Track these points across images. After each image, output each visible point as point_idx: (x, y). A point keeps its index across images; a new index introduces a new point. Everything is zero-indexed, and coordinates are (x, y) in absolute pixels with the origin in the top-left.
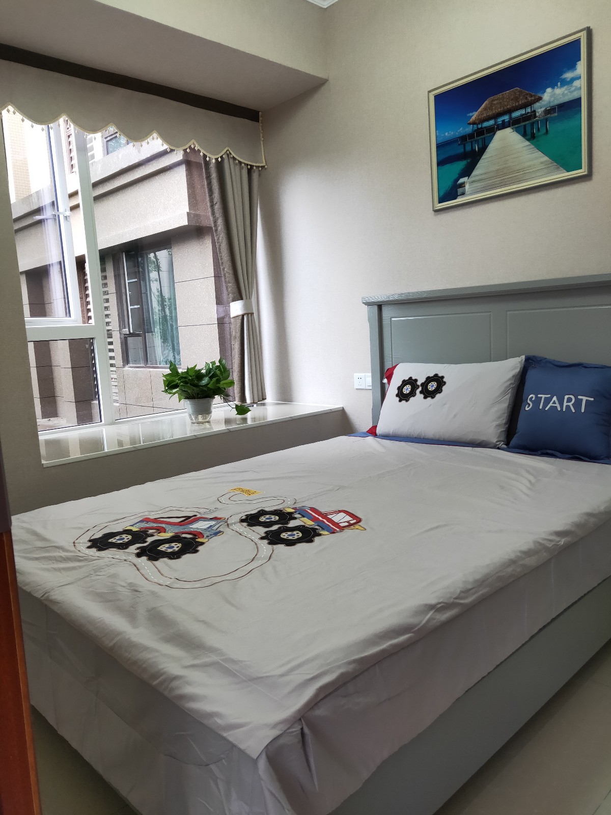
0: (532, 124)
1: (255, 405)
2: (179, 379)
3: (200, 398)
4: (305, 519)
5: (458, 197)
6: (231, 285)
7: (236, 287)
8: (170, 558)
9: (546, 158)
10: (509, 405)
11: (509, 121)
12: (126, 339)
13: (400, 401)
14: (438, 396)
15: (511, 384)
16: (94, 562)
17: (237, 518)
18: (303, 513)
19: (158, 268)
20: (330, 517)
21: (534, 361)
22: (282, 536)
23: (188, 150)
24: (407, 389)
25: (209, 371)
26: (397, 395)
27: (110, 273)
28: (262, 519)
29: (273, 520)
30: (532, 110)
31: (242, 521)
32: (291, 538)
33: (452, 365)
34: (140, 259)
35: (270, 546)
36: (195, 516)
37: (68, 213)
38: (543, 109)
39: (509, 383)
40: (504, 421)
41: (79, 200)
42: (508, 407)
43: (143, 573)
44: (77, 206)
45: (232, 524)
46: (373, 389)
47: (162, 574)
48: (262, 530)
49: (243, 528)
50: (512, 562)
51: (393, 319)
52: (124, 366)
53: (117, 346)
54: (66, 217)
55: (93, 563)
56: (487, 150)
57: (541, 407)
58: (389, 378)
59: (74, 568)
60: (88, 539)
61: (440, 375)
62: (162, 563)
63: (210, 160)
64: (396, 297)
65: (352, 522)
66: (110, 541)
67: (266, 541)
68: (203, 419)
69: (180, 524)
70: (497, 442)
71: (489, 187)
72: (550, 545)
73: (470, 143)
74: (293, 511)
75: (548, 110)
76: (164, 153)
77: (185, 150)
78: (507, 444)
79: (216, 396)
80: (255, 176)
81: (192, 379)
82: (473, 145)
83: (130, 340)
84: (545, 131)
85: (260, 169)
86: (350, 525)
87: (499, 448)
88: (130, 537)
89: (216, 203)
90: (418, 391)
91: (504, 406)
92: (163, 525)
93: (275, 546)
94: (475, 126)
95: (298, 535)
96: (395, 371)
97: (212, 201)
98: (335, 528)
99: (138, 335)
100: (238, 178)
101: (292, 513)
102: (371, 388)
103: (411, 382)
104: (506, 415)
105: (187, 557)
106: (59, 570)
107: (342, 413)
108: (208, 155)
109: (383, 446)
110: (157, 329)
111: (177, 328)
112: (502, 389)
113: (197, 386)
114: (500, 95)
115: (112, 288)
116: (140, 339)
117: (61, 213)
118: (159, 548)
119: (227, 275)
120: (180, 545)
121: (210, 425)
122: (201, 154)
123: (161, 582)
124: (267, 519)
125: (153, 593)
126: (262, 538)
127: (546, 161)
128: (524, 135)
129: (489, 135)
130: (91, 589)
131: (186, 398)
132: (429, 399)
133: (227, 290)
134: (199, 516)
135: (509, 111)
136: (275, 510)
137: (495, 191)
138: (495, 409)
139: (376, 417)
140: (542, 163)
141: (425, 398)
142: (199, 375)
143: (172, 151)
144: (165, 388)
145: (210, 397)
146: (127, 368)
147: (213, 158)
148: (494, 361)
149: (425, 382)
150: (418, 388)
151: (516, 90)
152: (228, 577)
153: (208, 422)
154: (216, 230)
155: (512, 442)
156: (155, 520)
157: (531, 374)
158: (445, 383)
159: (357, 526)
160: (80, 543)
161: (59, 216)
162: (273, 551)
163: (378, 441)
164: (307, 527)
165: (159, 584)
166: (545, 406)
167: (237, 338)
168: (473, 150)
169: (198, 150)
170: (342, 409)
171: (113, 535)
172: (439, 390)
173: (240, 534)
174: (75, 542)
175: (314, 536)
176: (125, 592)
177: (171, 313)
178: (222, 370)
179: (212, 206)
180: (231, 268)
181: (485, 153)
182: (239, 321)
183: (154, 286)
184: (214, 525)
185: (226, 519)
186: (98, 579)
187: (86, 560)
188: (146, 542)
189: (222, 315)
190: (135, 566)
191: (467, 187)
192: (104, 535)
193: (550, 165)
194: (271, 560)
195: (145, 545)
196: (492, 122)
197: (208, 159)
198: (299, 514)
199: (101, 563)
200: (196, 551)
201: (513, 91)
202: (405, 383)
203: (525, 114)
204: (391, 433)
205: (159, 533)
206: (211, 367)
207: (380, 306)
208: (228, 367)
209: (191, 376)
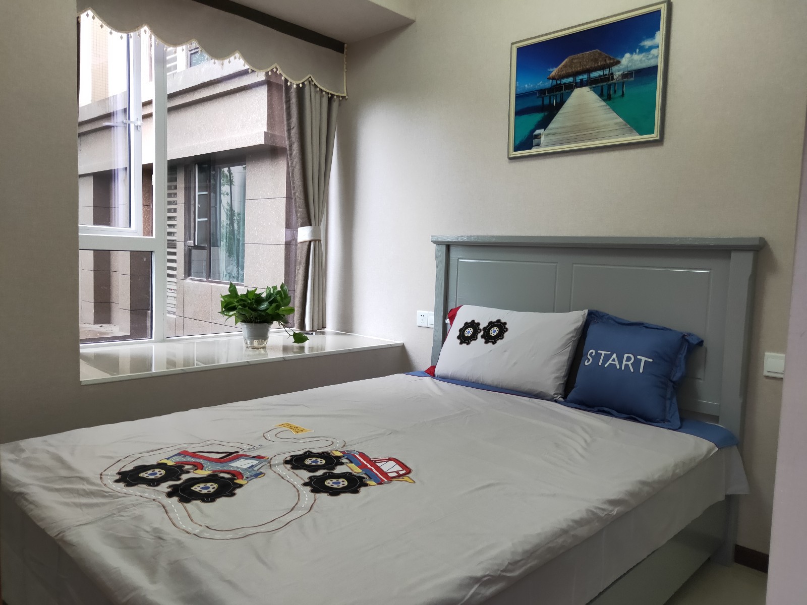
0: (609, 86)
1: (314, 333)
2: (238, 302)
3: (257, 323)
4: (352, 465)
5: (533, 147)
6: (301, 210)
7: (305, 212)
8: (204, 501)
9: (620, 120)
10: (569, 358)
11: (587, 81)
12: (190, 250)
13: (461, 343)
14: (499, 342)
15: (572, 337)
16: (120, 499)
17: (281, 459)
18: (352, 458)
19: (231, 182)
20: (379, 464)
21: (596, 316)
22: (326, 483)
23: (270, 73)
24: (469, 332)
25: (269, 296)
26: (458, 337)
27: (181, 184)
28: (308, 462)
29: (319, 463)
30: (610, 72)
31: (286, 462)
32: (335, 486)
33: (516, 312)
34: (213, 173)
35: (313, 494)
36: (237, 452)
37: (139, 123)
38: (621, 73)
39: (571, 335)
40: (563, 374)
41: (152, 109)
42: (568, 360)
43: (171, 517)
44: (150, 115)
45: (275, 465)
46: (435, 328)
47: (192, 520)
48: (305, 475)
49: (286, 471)
50: (564, 532)
51: (460, 260)
52: (185, 278)
53: (180, 257)
54: (137, 127)
55: (118, 501)
56: (564, 106)
57: (600, 364)
58: (452, 319)
59: (96, 505)
60: (117, 471)
61: (503, 321)
62: (195, 506)
63: (291, 85)
64: (465, 239)
65: (401, 473)
66: (141, 475)
67: (309, 488)
68: (259, 344)
69: (219, 461)
70: (554, 394)
71: (564, 141)
72: (602, 514)
73: (549, 97)
74: (342, 455)
75: (626, 74)
76: (244, 73)
77: (267, 73)
78: (565, 397)
79: (274, 322)
80: (335, 105)
81: (251, 303)
82: (552, 100)
83: (194, 252)
84: (620, 93)
85: (341, 98)
86: (399, 476)
87: (556, 401)
88: (163, 472)
89: (294, 128)
90: (480, 335)
91: (563, 358)
92: (201, 461)
93: (317, 495)
94: (554, 82)
95: (343, 483)
96: (458, 312)
97: (289, 125)
98: (384, 478)
99: (203, 248)
100: (318, 105)
101: (338, 458)
102: (433, 326)
103: (474, 325)
104: (565, 368)
105: (222, 501)
106: (80, 506)
107: (401, 350)
108: (290, 80)
109: (440, 388)
110: (223, 243)
111: (243, 244)
112: (564, 341)
113: (255, 310)
114: (580, 55)
115: (181, 198)
116: (205, 252)
117: (132, 122)
118: (193, 488)
119: (297, 200)
120: (216, 486)
121: (266, 351)
122: (283, 78)
123: (189, 529)
124: (313, 462)
125: (179, 543)
126: (305, 484)
127: (620, 122)
128: (601, 95)
129: (567, 91)
130: (111, 532)
131: (243, 321)
132: (490, 344)
133: (297, 215)
134: (241, 453)
135: (588, 71)
136: (323, 453)
137: (569, 146)
138: (555, 361)
139: (435, 357)
140: (616, 124)
141: (486, 342)
142: (259, 300)
143: (253, 71)
144: (222, 309)
145: (268, 323)
146: (188, 281)
147: (294, 84)
148: (557, 312)
149: (488, 326)
150: (479, 332)
151: (597, 51)
152: (263, 529)
153: (264, 348)
154: (291, 154)
155: (570, 396)
156: (194, 455)
157: (593, 329)
158: (507, 330)
159: (406, 478)
160: (108, 475)
161: (129, 125)
162: (315, 500)
163: (435, 383)
164: (354, 475)
165: (187, 532)
166: (605, 361)
167: (302, 263)
168: (551, 104)
169: (280, 74)
170: (402, 345)
171: (145, 468)
172: (500, 336)
173: (282, 478)
174: (104, 473)
175: (360, 486)
176: (149, 538)
177: (239, 228)
178: (283, 296)
179: (289, 130)
180: (302, 193)
181: (562, 108)
182: (305, 247)
183: (225, 200)
184: (256, 466)
185: (269, 459)
186: (121, 521)
187: (111, 496)
188: (180, 479)
189: (289, 239)
190: (164, 507)
191: (543, 138)
192: (135, 467)
193: (624, 127)
194: (312, 511)
195: (178, 482)
196: (570, 80)
197: (289, 84)
198: (347, 458)
199: (127, 501)
200: (233, 495)
201: (593, 53)
202: (467, 325)
203: (603, 75)
204: (449, 375)
205: (196, 470)
206: (272, 292)
207: (448, 246)
208: (290, 294)
209: (250, 299)
